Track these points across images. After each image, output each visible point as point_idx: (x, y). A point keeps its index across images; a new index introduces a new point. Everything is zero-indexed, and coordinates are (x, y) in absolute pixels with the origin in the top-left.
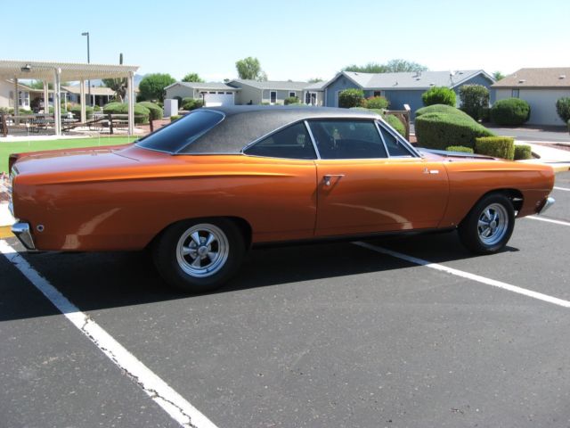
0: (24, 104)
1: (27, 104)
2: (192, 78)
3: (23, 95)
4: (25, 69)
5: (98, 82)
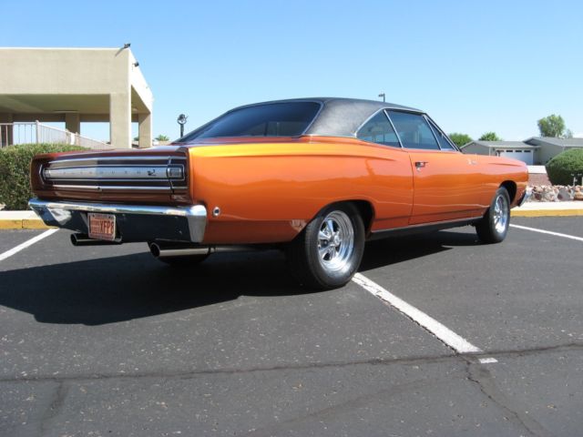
2: (489, 137)
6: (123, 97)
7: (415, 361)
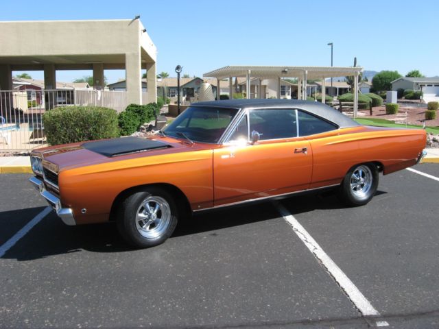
0: (287, 94)
1: (289, 94)
2: (414, 74)
3: (286, 88)
4: (284, 72)
5: (342, 78)
6: (135, 56)
7: (333, 322)
